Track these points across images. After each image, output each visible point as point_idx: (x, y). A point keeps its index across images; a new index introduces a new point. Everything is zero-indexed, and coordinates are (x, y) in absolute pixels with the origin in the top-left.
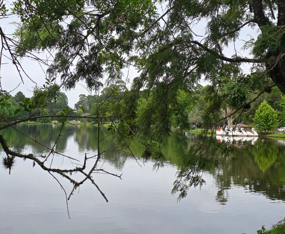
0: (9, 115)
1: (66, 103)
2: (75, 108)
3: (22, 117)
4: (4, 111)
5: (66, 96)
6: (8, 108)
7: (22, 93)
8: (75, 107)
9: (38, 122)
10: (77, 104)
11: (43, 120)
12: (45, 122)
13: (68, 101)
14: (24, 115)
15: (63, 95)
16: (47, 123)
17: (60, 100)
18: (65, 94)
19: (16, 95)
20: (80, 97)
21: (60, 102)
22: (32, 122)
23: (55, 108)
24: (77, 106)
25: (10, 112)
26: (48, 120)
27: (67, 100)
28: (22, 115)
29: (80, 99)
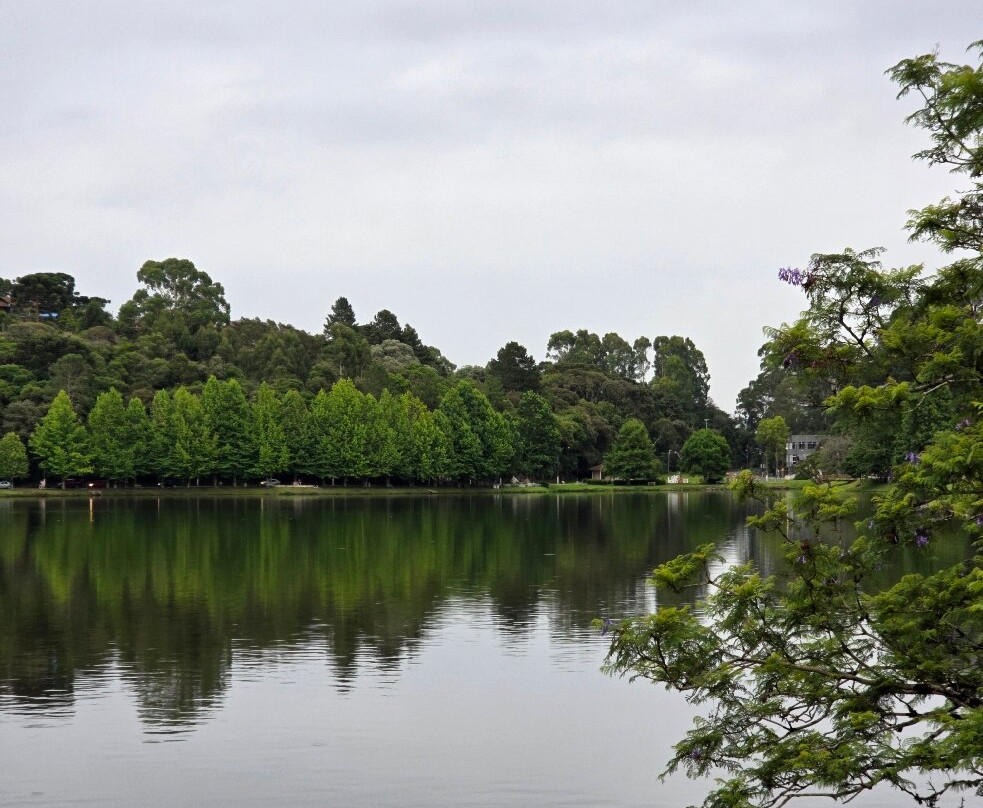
0: (481, 453)
1: (700, 387)
2: (743, 410)
3: (533, 462)
4: (461, 437)
5: (700, 354)
6: (473, 424)
7: (522, 351)
8: (740, 407)
9: (600, 483)
10: (748, 389)
11: (628, 471)
12: (634, 483)
13: (708, 378)
14: (542, 452)
15: (684, 348)
16: (645, 488)
17: (673, 376)
18: (693, 346)
19: (496, 359)
20: (764, 356)
21: (674, 383)
22: (578, 485)
23: (666, 416)
24: (748, 398)
25: (482, 440)
26: (651, 471)
27: (703, 375)
28: (535, 451)
29: (762, 365)
